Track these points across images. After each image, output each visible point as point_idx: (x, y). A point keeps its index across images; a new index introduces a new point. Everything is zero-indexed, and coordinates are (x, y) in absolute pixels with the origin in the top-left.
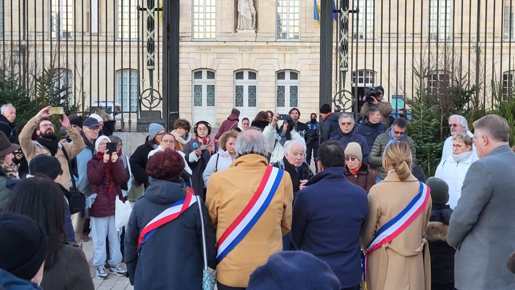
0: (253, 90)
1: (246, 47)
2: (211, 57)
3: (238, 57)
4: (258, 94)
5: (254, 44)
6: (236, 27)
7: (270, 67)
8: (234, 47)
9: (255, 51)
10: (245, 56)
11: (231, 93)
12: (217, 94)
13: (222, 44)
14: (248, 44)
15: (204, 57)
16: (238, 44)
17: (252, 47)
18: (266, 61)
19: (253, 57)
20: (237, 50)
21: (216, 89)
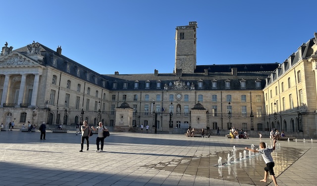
0: (180, 125)
3: (177, 119)
5: (180, 116)
6: (177, 113)
7: (183, 121)
11: (176, 125)
13: (174, 116)
16: (177, 116)
19: (180, 119)
21: (173, 124)
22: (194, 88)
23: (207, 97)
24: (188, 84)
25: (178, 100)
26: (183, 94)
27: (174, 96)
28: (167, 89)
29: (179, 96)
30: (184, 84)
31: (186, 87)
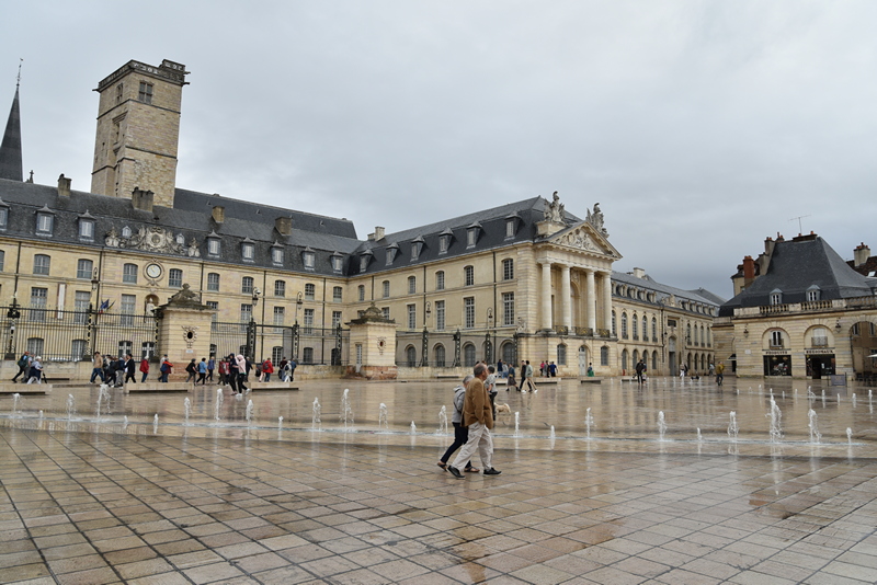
0: (152, 353)
1: (150, 330)
2: (130, 335)
3: (145, 336)
10: (149, 335)
13: (137, 328)
15: (126, 335)
16: (146, 329)
20: (145, 332)
22: (197, 254)
23: (230, 281)
24: (180, 240)
25: (153, 282)
26: (168, 267)
27: (140, 269)
28: (116, 244)
29: (154, 271)
30: (170, 240)
31: (175, 248)
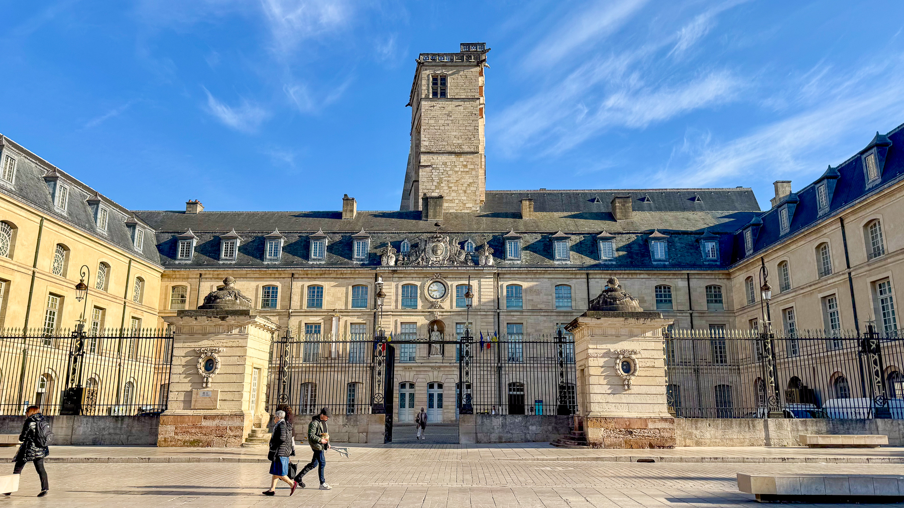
0: (440, 396)
1: (436, 367)
2: (412, 374)
3: (431, 374)
4: (444, 399)
5: (442, 364)
6: (429, 353)
7: (452, 380)
8: (428, 367)
9: (442, 369)
10: (436, 373)
11: (425, 398)
12: (416, 400)
13: (420, 364)
14: (437, 364)
15: (407, 374)
16: (430, 364)
17: (440, 367)
18: (450, 376)
19: (441, 374)
20: (429, 369)
21: (416, 396)
22: (490, 263)
23: (538, 292)
24: (470, 247)
25: (435, 304)
26: (453, 284)
27: (420, 289)
